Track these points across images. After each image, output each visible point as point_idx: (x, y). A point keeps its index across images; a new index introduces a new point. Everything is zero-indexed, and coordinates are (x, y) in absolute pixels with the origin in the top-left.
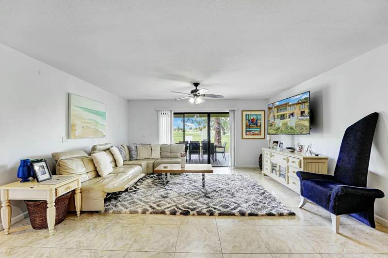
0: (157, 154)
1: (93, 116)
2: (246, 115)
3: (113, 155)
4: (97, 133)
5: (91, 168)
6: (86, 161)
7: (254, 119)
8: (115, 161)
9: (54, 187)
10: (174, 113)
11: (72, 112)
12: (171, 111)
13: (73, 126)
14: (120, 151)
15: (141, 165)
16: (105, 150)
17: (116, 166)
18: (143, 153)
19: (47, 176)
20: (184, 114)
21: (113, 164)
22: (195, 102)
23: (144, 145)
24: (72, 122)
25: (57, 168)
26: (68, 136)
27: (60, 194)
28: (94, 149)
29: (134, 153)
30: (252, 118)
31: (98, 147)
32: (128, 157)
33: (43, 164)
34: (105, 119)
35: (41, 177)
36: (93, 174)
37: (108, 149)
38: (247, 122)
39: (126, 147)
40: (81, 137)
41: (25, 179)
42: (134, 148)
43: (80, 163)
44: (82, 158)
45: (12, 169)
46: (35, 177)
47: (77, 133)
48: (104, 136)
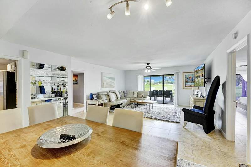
0: (136, 96)
1: (110, 80)
2: (185, 75)
3: (116, 95)
4: (111, 86)
5: (108, 98)
6: (107, 96)
7: (190, 77)
8: (117, 97)
9: (97, 101)
10: (145, 76)
11: (103, 79)
12: (143, 75)
13: (103, 83)
14: (120, 93)
15: (127, 99)
16: (113, 93)
17: (117, 99)
18: (130, 95)
19: (96, 99)
20: (150, 76)
21: (116, 98)
22: (147, 72)
23: (130, 91)
24: (103, 82)
25: (99, 97)
26: (102, 87)
27: (99, 104)
28: (110, 92)
29: (126, 95)
30: (189, 76)
31: (111, 91)
32: (123, 96)
33: (95, 95)
34: (114, 80)
35: (95, 99)
36: (108, 100)
37: (115, 92)
38: (186, 79)
39: (122, 92)
40: (106, 87)
41: (91, 99)
42: (126, 92)
43: (105, 96)
44: (105, 95)
45: (89, 96)
46: (93, 99)
47: (105, 86)
48: (114, 87)
